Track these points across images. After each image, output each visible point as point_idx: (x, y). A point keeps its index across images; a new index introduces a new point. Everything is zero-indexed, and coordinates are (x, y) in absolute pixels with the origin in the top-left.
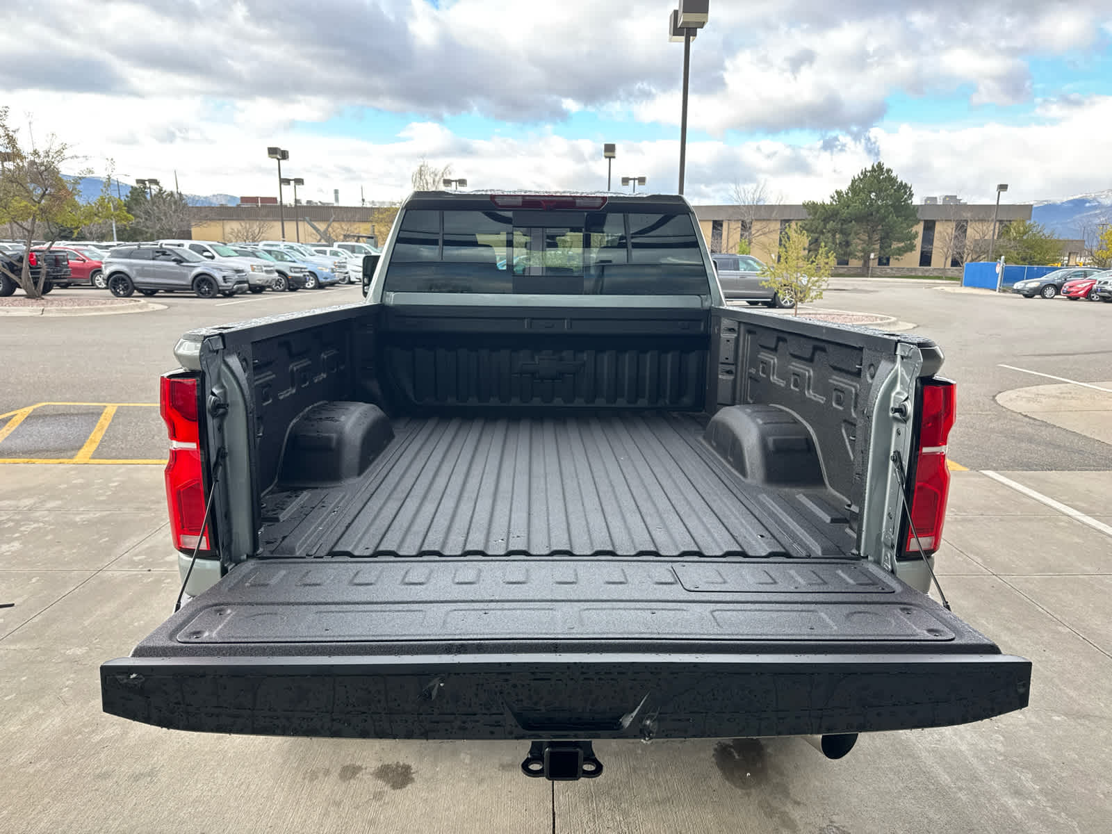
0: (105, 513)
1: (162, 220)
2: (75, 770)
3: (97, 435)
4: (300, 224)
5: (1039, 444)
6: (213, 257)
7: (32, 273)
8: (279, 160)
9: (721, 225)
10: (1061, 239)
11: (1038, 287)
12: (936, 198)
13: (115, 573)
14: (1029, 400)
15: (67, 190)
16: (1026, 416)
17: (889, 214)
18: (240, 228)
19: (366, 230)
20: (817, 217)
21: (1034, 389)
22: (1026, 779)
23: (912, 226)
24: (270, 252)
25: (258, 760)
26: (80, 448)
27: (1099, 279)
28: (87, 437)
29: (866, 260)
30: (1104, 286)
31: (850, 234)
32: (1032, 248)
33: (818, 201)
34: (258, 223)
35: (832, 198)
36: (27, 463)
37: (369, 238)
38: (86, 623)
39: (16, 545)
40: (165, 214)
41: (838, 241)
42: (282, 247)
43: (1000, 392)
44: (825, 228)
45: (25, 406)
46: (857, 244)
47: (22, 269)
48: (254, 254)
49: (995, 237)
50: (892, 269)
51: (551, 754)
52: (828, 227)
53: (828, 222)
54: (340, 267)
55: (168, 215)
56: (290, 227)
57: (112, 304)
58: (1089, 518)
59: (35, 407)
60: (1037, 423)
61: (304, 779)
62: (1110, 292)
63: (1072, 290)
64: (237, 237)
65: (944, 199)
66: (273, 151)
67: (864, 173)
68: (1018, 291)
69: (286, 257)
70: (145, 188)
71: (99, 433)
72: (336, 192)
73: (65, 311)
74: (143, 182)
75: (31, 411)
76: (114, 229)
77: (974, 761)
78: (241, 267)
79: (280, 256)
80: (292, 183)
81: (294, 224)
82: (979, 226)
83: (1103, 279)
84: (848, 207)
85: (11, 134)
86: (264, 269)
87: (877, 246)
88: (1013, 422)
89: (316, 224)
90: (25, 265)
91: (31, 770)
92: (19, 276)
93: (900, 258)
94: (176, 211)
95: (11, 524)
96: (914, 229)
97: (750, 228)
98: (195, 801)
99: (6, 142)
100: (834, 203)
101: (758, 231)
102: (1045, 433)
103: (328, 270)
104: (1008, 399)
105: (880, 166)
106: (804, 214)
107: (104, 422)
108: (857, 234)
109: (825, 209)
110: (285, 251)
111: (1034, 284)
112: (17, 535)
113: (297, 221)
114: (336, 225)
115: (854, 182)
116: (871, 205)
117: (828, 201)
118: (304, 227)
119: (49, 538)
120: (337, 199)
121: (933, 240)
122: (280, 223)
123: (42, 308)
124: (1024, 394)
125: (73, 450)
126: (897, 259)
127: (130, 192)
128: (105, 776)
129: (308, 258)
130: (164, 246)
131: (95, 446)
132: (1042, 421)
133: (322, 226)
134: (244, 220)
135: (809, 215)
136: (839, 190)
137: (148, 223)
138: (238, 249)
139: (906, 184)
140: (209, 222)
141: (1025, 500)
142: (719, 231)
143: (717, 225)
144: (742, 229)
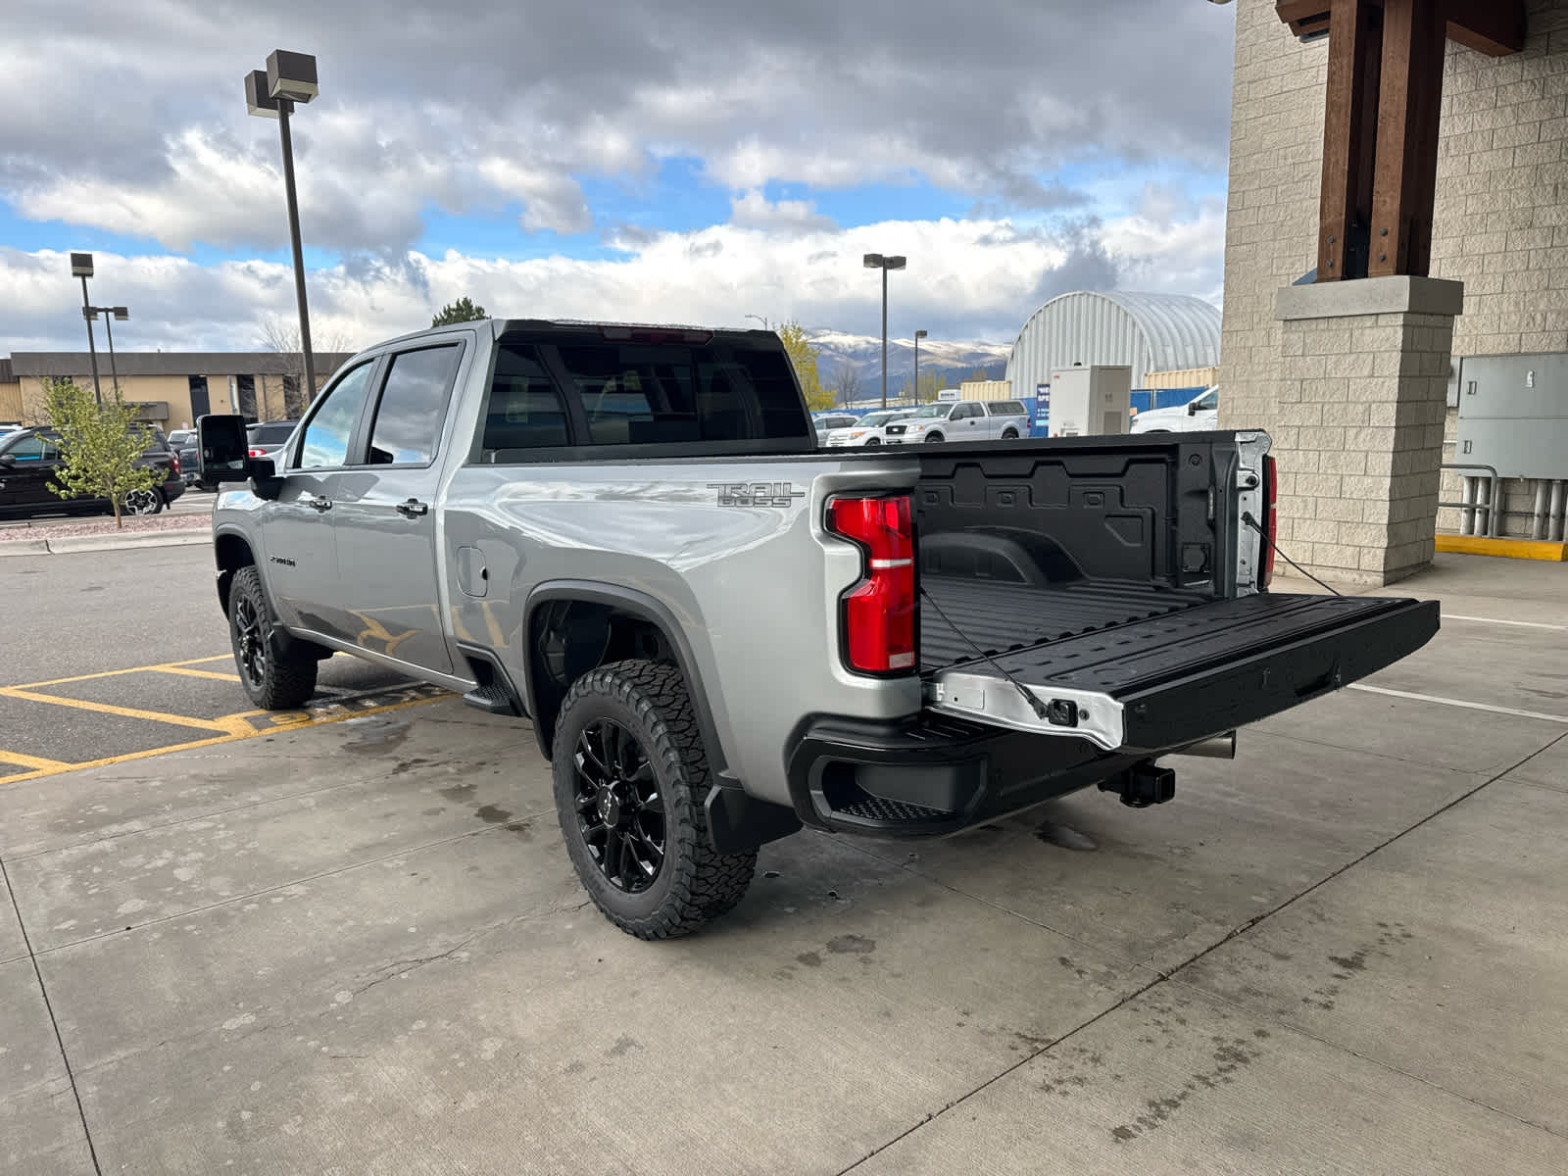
9: (252, 382)
67: (448, 312)
97: (298, 386)
105: (467, 303)
142: (249, 391)
143: (245, 383)
144: (285, 387)
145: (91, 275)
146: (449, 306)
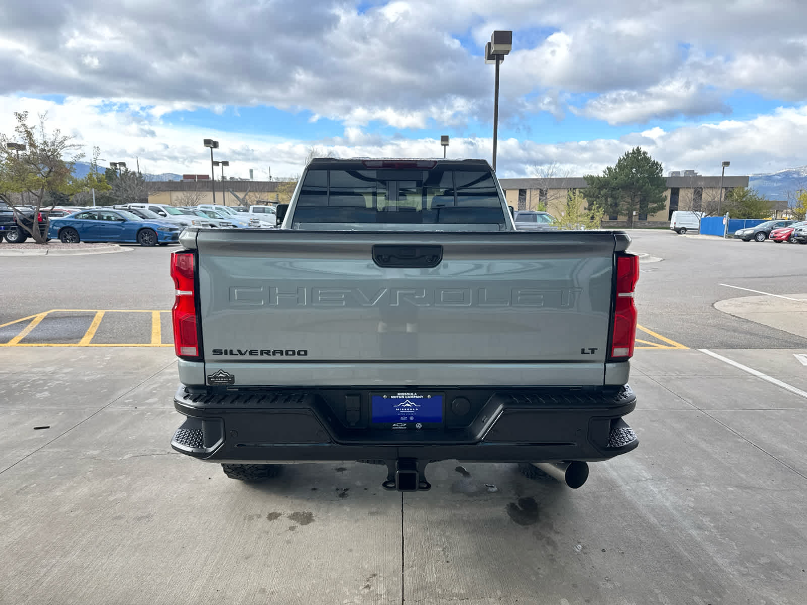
0: (103, 375)
1: (128, 191)
2: (101, 515)
3: (92, 330)
4: (226, 194)
5: (740, 333)
6: (165, 216)
7: (40, 227)
8: (211, 148)
9: (525, 192)
10: (770, 200)
11: (753, 233)
12: (679, 172)
13: (114, 410)
14: (736, 306)
15: (66, 169)
16: (734, 316)
17: (646, 183)
18: (183, 197)
19: (273, 197)
20: (594, 186)
21: (741, 299)
22: (706, 521)
23: (662, 192)
24: (205, 212)
25: (216, 509)
26: (81, 337)
27: (796, 228)
28: (86, 331)
29: (631, 216)
30: (800, 232)
31: (618, 198)
32: (749, 207)
33: (595, 175)
34: (195, 193)
35: (604, 172)
36: (48, 346)
37: (274, 203)
38: (98, 437)
39: (46, 394)
40: (130, 187)
41: (609, 203)
42: (213, 208)
43: (717, 301)
44: (600, 194)
45: (42, 312)
46: (623, 205)
47: (33, 223)
48: (194, 213)
49: (722, 199)
50: (649, 222)
51: (400, 474)
52: (602, 193)
53: (602, 190)
54: (255, 222)
55: (132, 187)
56: (219, 195)
57: (95, 247)
58: (769, 377)
59: (48, 312)
60: (741, 320)
61: (245, 519)
62: (804, 237)
63: (777, 235)
64: (181, 203)
65: (685, 173)
66: (207, 142)
67: (627, 155)
68: (738, 237)
69: (216, 215)
70: (116, 169)
71: (94, 328)
72: (251, 171)
73: (64, 252)
74: (115, 164)
75: (46, 315)
76: (94, 198)
77: (674, 512)
78: (185, 222)
79: (212, 215)
80: (220, 164)
81: (221, 194)
82: (710, 191)
83: (799, 228)
84: (616, 179)
85: (29, 130)
86: (202, 223)
87: (638, 207)
88: (724, 320)
89: (237, 194)
90: (35, 220)
91: (72, 515)
92: (31, 228)
93: (655, 214)
94: (137, 184)
95: (41, 382)
96: (664, 194)
97: (546, 194)
98: (177, 531)
99: (26, 135)
100: (606, 176)
101: (551, 196)
102: (745, 326)
103: (246, 225)
104: (723, 305)
105: (638, 150)
106: (585, 184)
107: (97, 320)
108: (622, 197)
109: (599, 180)
110: (216, 211)
111: (749, 231)
112: (46, 388)
113: (224, 192)
114: (251, 194)
115: (620, 161)
116: (633, 177)
117: (601, 175)
118: (229, 196)
119: (67, 390)
120: (252, 176)
121: (678, 202)
122: (212, 193)
123: (47, 250)
124: (733, 302)
125: (77, 338)
126: (652, 215)
127: (105, 172)
128: (120, 518)
129: (232, 216)
130: (131, 208)
131: (92, 336)
132: (745, 319)
133: (241, 195)
134: (185, 191)
135: (588, 184)
136: (609, 167)
137: (118, 193)
138: (183, 209)
139: (657, 162)
140: (160, 192)
141: (725, 366)
142: (524, 197)
143: (522, 192)
144: (540, 195)
145: (448, 145)
146: (628, 152)
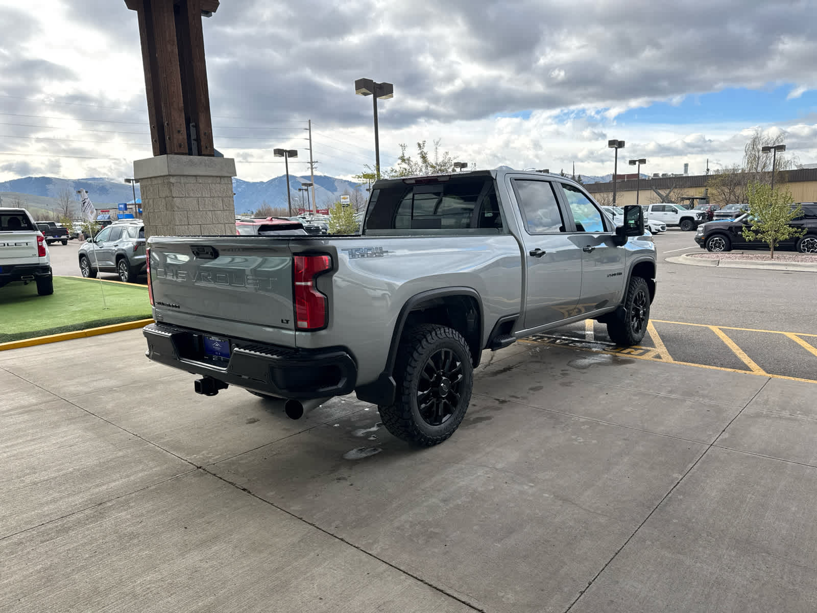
8: (616, 148)
19: (700, 193)
37: (702, 199)
66: (612, 143)
72: (686, 165)
80: (637, 163)
89: (660, 191)
120: (685, 171)
133: (663, 193)
